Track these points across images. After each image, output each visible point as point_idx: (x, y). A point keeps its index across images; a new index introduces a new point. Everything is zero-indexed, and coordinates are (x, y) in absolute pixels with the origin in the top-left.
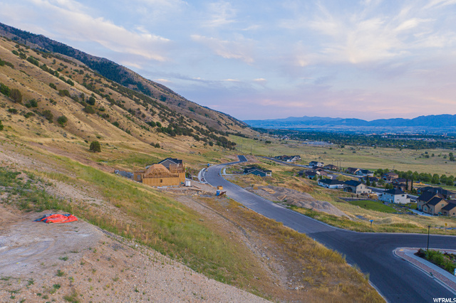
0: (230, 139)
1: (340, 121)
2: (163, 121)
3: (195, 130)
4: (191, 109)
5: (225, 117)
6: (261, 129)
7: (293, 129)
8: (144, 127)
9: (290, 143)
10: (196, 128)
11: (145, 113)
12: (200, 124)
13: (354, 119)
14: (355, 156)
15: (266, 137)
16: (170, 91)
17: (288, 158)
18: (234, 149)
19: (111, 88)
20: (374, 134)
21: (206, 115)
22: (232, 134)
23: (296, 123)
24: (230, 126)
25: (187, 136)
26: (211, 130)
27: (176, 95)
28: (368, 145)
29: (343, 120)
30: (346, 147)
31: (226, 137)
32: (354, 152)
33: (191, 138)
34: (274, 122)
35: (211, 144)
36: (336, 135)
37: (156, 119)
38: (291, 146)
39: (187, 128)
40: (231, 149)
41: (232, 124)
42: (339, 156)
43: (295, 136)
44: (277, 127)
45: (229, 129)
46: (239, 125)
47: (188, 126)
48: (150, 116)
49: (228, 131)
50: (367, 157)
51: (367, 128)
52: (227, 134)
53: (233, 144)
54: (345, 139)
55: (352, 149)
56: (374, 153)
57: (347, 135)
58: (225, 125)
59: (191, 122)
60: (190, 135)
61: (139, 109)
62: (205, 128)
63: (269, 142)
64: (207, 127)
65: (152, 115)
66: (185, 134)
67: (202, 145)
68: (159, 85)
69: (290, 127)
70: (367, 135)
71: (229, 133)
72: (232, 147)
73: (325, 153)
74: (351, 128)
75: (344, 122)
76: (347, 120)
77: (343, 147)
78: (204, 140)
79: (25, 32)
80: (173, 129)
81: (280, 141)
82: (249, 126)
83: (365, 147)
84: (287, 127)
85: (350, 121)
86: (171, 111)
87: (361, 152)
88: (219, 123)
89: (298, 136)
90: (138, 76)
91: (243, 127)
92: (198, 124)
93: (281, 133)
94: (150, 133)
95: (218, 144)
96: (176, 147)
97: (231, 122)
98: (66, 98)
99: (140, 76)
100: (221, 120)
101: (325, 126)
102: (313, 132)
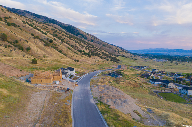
0: (118, 58)
1: (173, 50)
2: (86, 50)
3: (101, 54)
4: (104, 45)
5: (119, 49)
6: (136, 54)
7: (151, 54)
8: (76, 53)
9: (147, 60)
10: (103, 53)
11: (79, 46)
12: (105, 51)
13: (180, 49)
14: (177, 66)
15: (137, 57)
16: (96, 38)
17: (142, 67)
18: (118, 62)
19: (65, 36)
20: (189, 56)
21: (110, 48)
22: (120, 56)
23: (152, 51)
24: (120, 53)
25: (97, 57)
26: (110, 54)
27: (98, 39)
28: (185, 61)
29: (175, 50)
30: (174, 62)
31: (116, 57)
32: (177, 65)
33: (99, 58)
34: (142, 51)
35: (108, 60)
36: (171, 56)
37: (83, 49)
38: (147, 62)
39: (98, 53)
40: (117, 62)
41: (121, 52)
42: (169, 66)
43: (151, 57)
44: (143, 53)
45: (119, 53)
46: (125, 52)
47: (99, 52)
48: (81, 48)
49: (119, 54)
50: (184, 67)
51: (186, 53)
52: (118, 56)
53: (119, 60)
54: (174, 58)
55: (176, 63)
56: (187, 65)
57: (176, 57)
58: (118, 52)
59: (101, 50)
60: (98, 56)
61: (76, 45)
62: (107, 53)
63: (137, 60)
64: (109, 53)
65: (82, 47)
66: (96, 56)
67: (103, 60)
68: (91, 35)
69: (150, 53)
70: (186, 56)
71: (119, 55)
72: (118, 61)
73: (162, 65)
74: (178, 54)
75: (175, 51)
76: (176, 50)
77: (172, 62)
78: (105, 58)
79: (39, 15)
80: (91, 53)
81: (143, 59)
82: (130, 52)
83: (183, 62)
84: (148, 53)
85: (178, 50)
86: (92, 46)
87: (181, 64)
88: (115, 51)
89: (152, 57)
90: (82, 31)
91: (127, 53)
92: (104, 52)
93: (144, 55)
94: (77, 55)
95: (111, 60)
96: (88, 61)
97: (121, 50)
98: (37, 40)
99: (83, 31)
100: (116, 50)
101: (166, 53)
102: (160, 55)
